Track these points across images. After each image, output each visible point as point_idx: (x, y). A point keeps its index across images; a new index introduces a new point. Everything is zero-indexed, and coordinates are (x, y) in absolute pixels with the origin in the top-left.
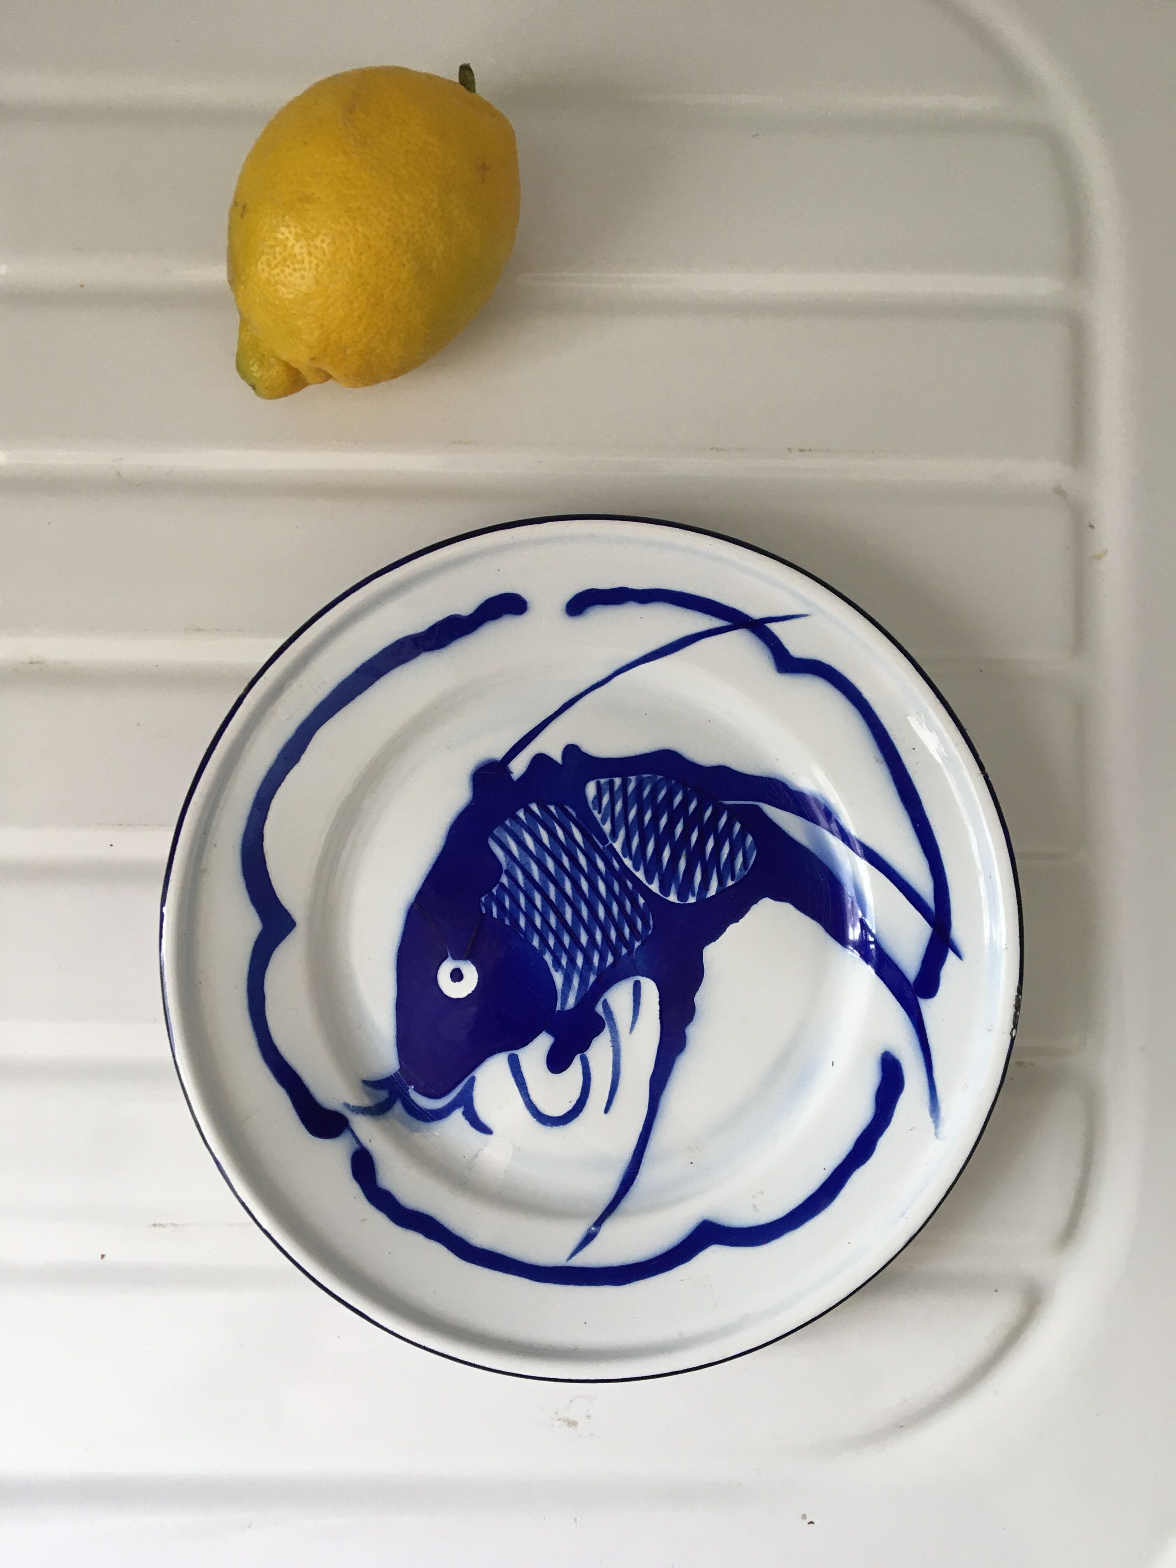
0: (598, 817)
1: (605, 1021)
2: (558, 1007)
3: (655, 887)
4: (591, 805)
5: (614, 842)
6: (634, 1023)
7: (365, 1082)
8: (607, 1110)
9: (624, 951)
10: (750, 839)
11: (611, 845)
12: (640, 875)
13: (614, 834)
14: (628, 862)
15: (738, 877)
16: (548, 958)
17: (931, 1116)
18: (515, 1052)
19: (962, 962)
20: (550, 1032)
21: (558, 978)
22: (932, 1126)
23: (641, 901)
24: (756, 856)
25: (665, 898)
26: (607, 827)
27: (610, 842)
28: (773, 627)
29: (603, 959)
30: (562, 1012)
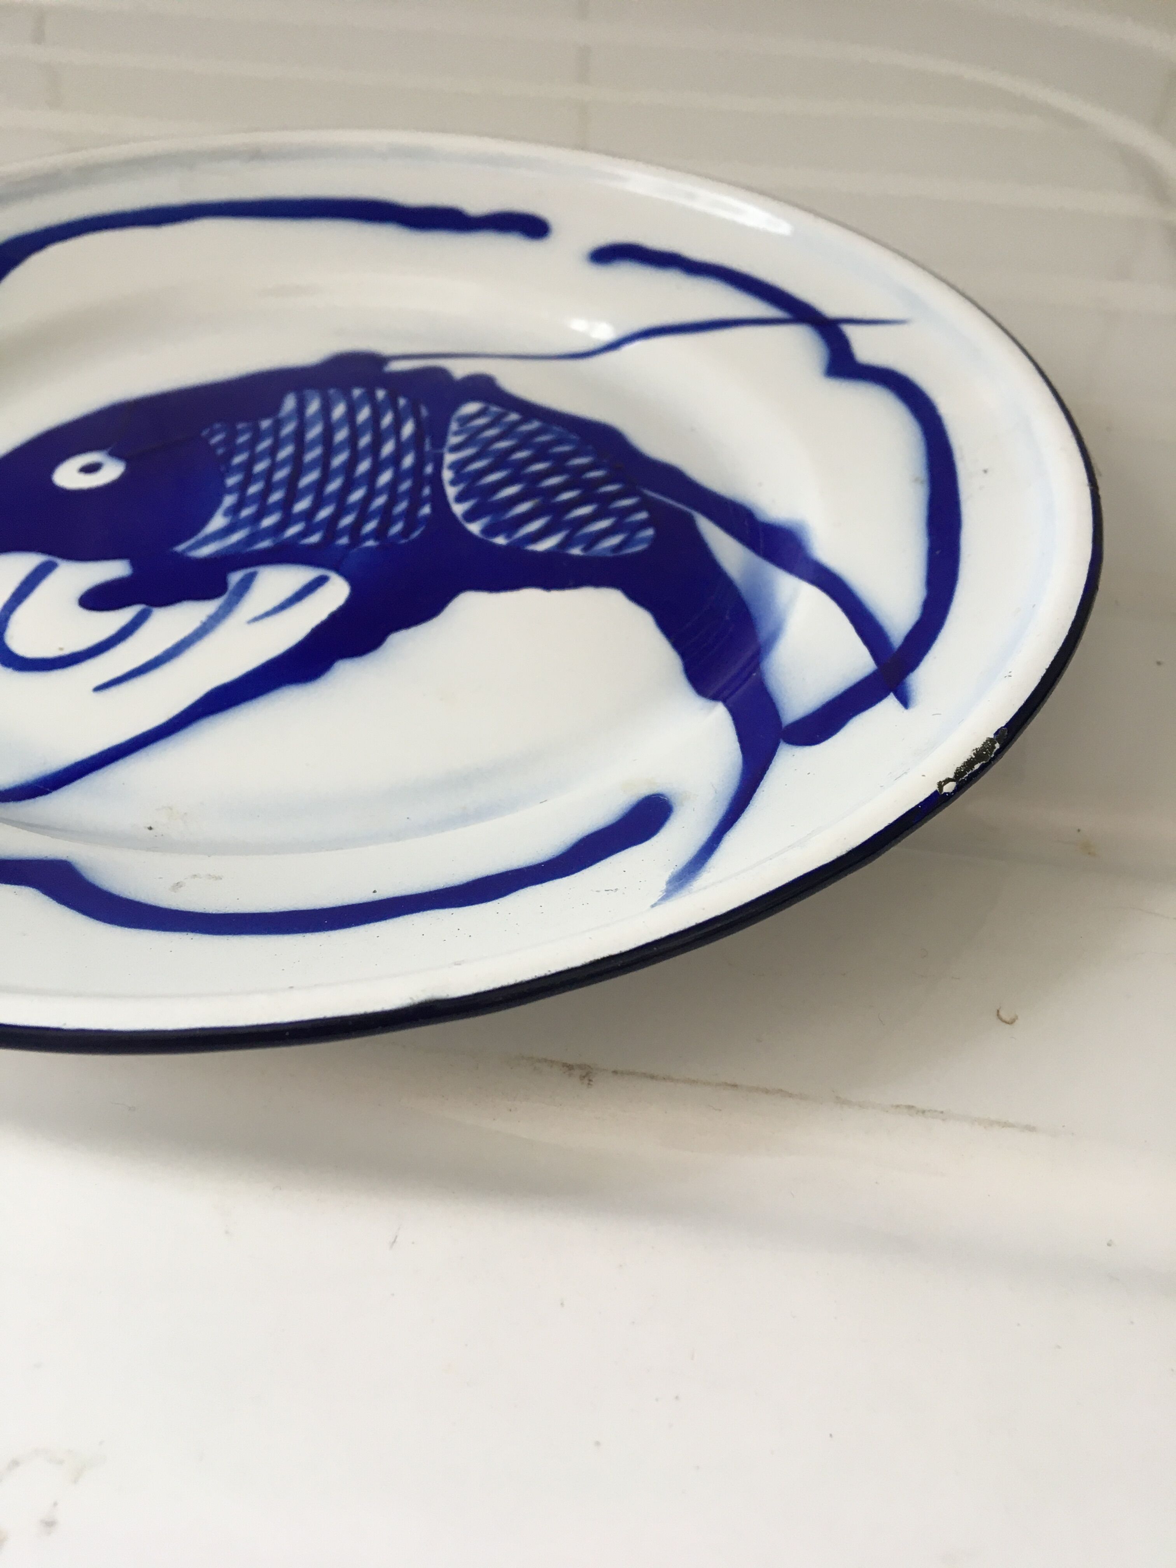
0: (454, 426)
1: (228, 593)
2: (180, 548)
3: (459, 509)
4: (455, 418)
5: (450, 452)
6: (268, 614)
8: (98, 689)
9: (344, 541)
10: (649, 532)
11: (444, 454)
12: (451, 492)
13: (456, 448)
14: (447, 475)
15: (593, 552)
16: (229, 500)
17: (670, 882)
18: (58, 561)
19: (906, 711)
20: (133, 564)
21: (218, 522)
22: (660, 894)
23: (426, 510)
25: (463, 522)
26: (453, 440)
27: (445, 450)
28: (847, 330)
29: (304, 534)
30: (181, 557)
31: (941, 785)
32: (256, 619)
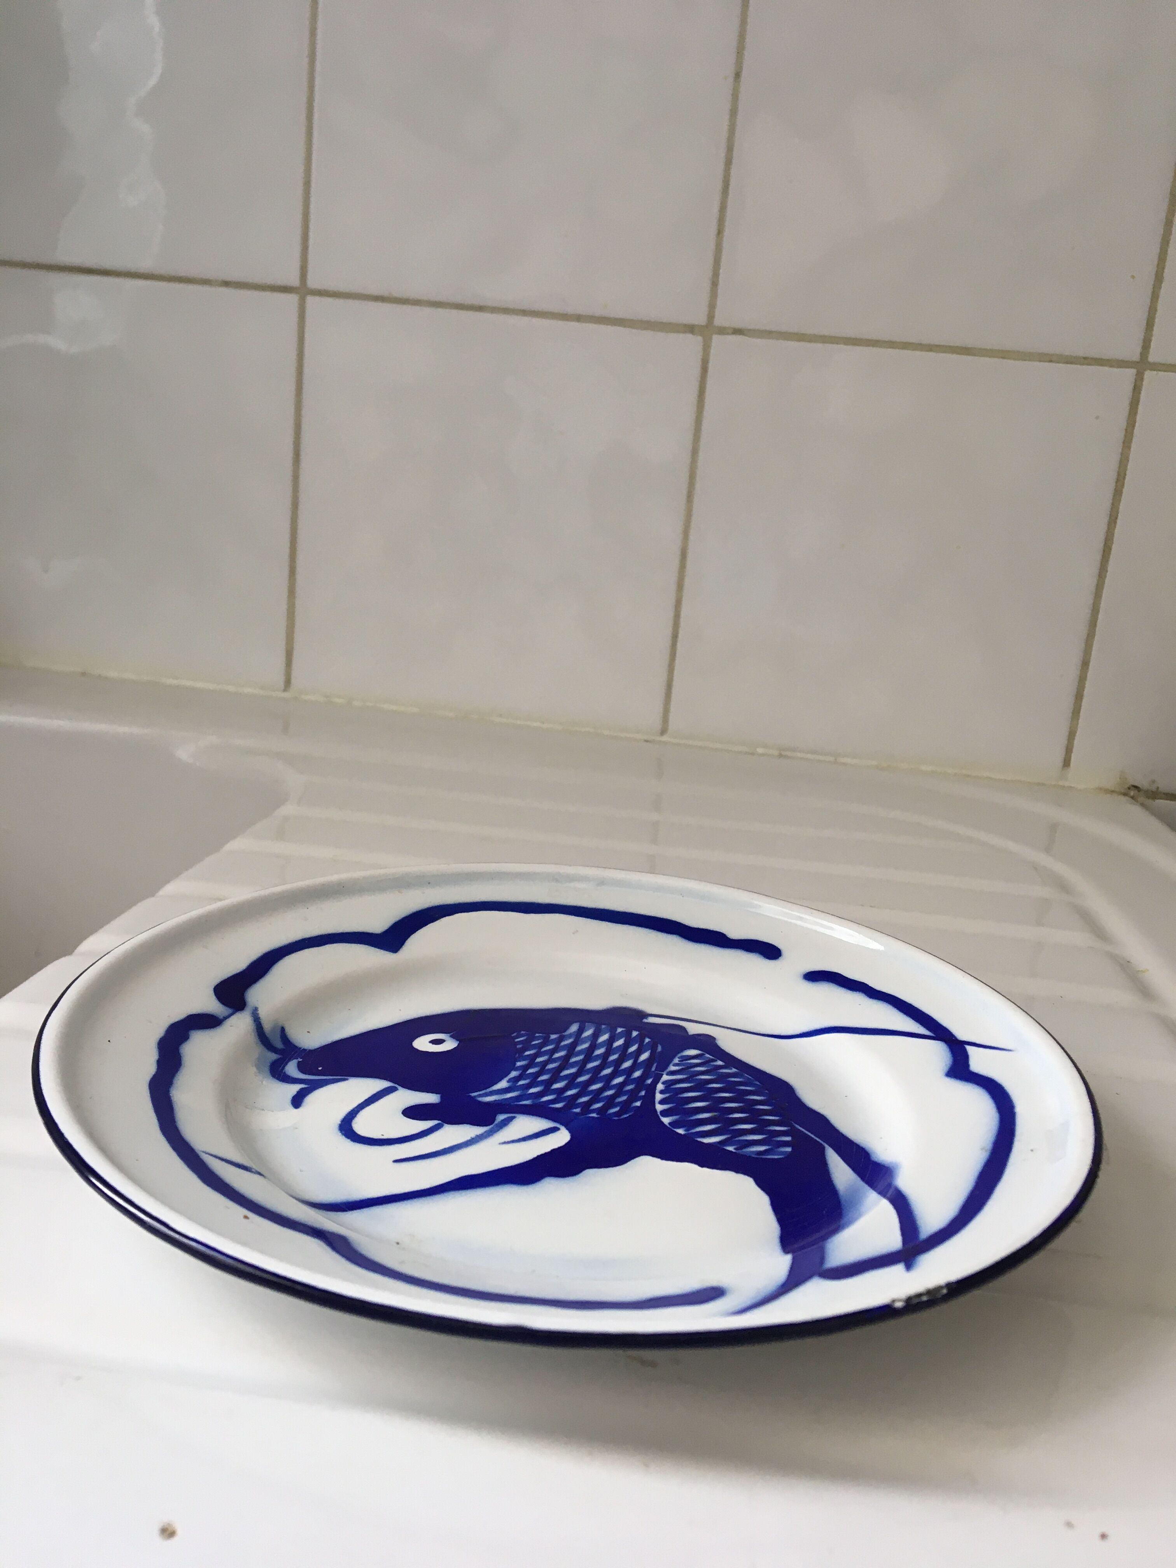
0: (676, 1060)
1: (494, 1124)
2: (473, 1094)
3: (659, 1108)
4: (679, 1055)
5: (667, 1074)
6: (513, 1141)
7: (283, 1029)
8: (396, 1161)
9: (577, 1110)
10: (789, 1149)
11: (663, 1074)
12: (659, 1097)
14: (660, 1087)
15: (742, 1152)
16: (514, 1074)
18: (399, 1087)
19: (907, 1273)
20: (442, 1098)
21: (503, 1084)
23: (638, 1104)
24: (777, 1159)
25: (660, 1115)
26: (672, 1068)
27: (665, 1073)
28: (970, 1049)
29: (553, 1101)
30: (473, 1099)
31: (894, 1301)
32: (505, 1143)
